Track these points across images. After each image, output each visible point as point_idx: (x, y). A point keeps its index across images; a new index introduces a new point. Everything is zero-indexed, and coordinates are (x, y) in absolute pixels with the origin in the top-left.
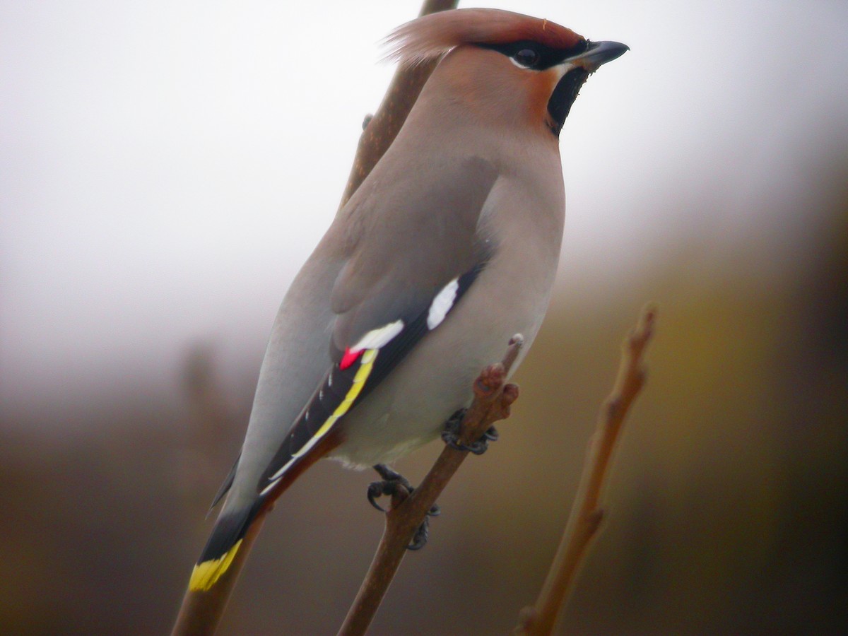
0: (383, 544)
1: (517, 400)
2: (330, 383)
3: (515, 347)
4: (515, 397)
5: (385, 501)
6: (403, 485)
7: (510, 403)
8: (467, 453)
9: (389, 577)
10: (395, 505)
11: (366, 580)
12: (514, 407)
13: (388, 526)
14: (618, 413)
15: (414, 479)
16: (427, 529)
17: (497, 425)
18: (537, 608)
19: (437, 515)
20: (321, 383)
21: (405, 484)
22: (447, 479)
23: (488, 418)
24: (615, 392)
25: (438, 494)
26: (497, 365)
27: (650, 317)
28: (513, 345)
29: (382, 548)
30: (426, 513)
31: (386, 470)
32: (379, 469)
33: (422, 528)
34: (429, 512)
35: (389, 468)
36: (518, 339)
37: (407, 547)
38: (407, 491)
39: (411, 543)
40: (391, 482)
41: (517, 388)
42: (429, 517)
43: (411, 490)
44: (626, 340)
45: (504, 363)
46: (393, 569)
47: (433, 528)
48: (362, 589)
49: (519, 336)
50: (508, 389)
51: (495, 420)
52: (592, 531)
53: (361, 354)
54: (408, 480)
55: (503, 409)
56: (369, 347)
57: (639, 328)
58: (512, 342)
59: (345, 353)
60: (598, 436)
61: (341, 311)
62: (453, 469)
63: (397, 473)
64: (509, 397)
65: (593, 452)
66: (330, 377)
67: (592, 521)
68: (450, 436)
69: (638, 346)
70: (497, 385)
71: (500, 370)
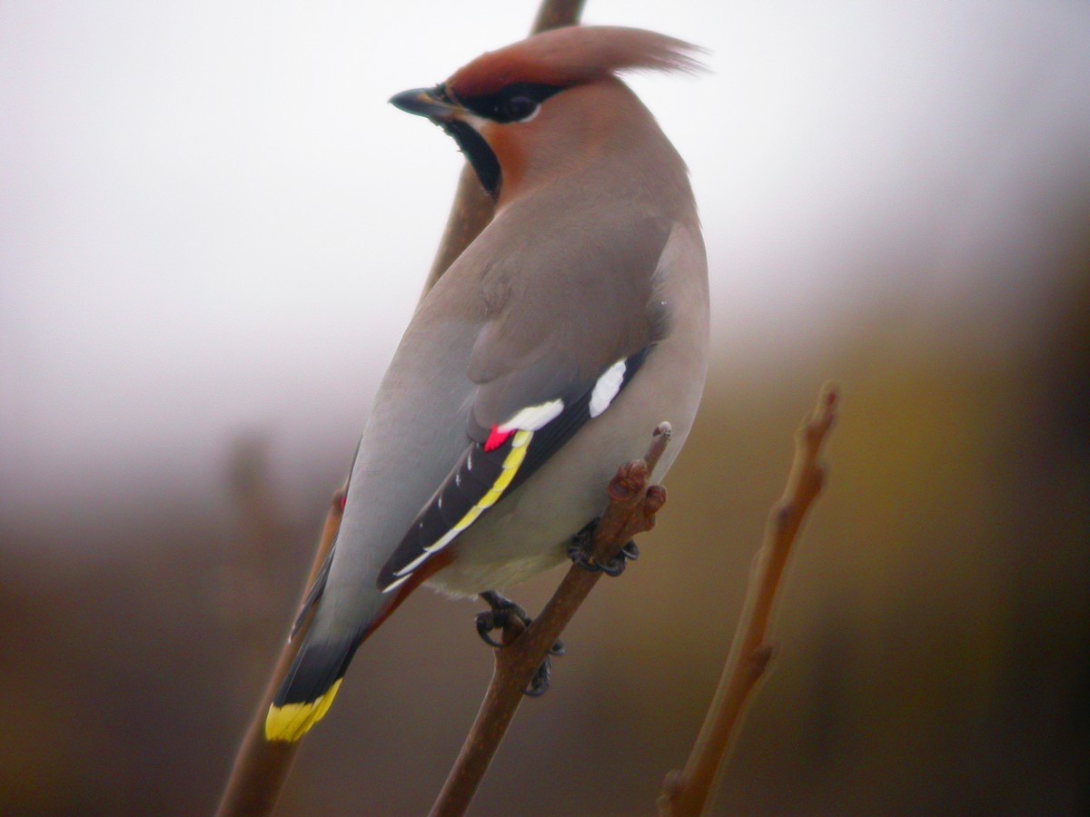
0: (492, 691)
1: (664, 506)
2: (470, 467)
3: (661, 439)
4: (661, 503)
5: (496, 635)
6: (519, 615)
7: (655, 510)
8: (601, 574)
9: (499, 733)
10: (508, 641)
11: (470, 737)
12: (660, 517)
13: (499, 667)
14: (789, 522)
15: (532, 608)
16: (548, 671)
17: (639, 539)
18: (686, 773)
19: (562, 654)
20: (457, 467)
21: (520, 613)
22: (574, 608)
23: (627, 528)
24: (786, 496)
25: (562, 627)
26: (638, 461)
27: (832, 399)
28: (659, 436)
29: (490, 696)
30: (547, 652)
31: (497, 598)
32: (488, 596)
33: (542, 671)
34: (551, 650)
35: (500, 595)
36: (665, 428)
37: (523, 691)
38: (523, 624)
39: (530, 687)
40: (502, 611)
41: (664, 491)
42: (550, 656)
43: (528, 622)
44: (802, 428)
45: (647, 459)
46: (504, 724)
47: (556, 668)
48: (465, 748)
49: (666, 424)
50: (651, 491)
51: (636, 532)
52: (756, 674)
53: (511, 436)
54: (524, 609)
55: (647, 517)
56: (522, 427)
57: (817, 413)
58: (657, 432)
59: (492, 431)
60: (763, 553)
61: (483, 381)
62: (582, 596)
63: (509, 601)
64: (653, 503)
65: (757, 573)
66: (469, 459)
67: (757, 661)
68: (579, 551)
69: (815, 437)
70: (639, 487)
71: (643, 468)
